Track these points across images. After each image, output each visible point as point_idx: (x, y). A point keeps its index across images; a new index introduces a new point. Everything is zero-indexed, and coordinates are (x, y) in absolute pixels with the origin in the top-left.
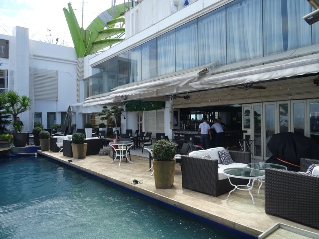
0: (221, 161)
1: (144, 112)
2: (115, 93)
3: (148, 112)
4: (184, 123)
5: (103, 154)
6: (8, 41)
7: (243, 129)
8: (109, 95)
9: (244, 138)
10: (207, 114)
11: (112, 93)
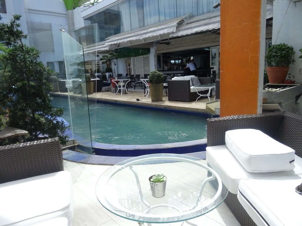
0: (193, 84)
1: (132, 58)
2: (109, 42)
3: (136, 58)
4: (166, 65)
5: (105, 91)
7: (211, 66)
8: (104, 44)
9: (212, 73)
10: (184, 58)
11: (107, 42)
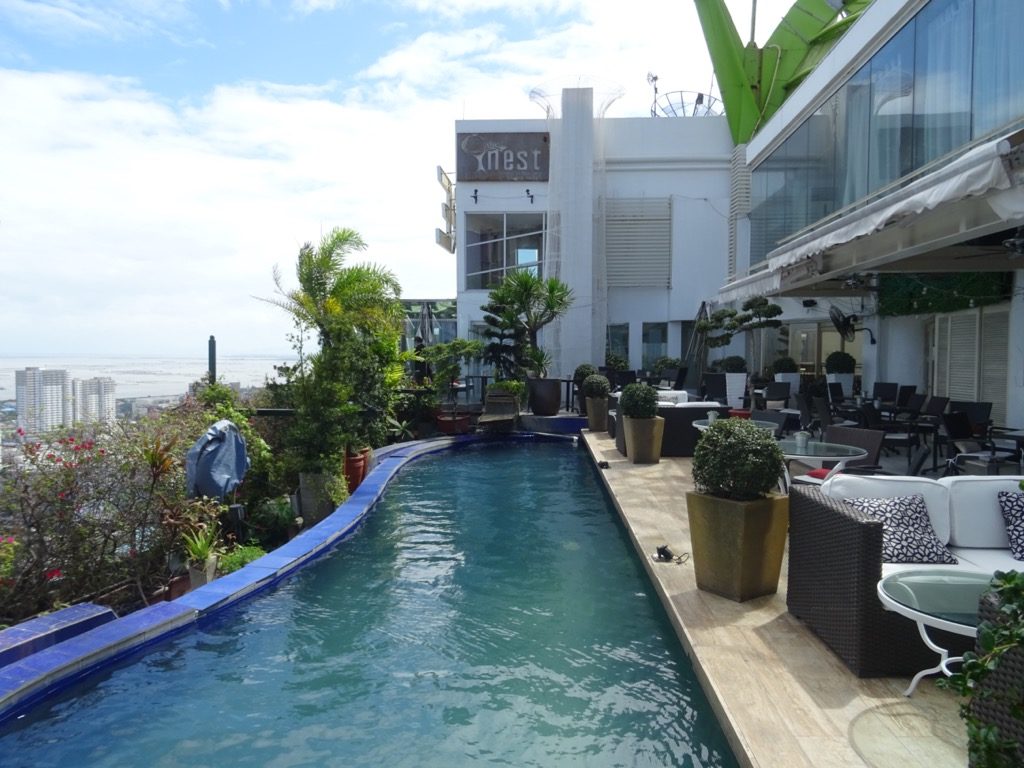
1: (938, 317)
3: (951, 316)
6: (548, 134)
